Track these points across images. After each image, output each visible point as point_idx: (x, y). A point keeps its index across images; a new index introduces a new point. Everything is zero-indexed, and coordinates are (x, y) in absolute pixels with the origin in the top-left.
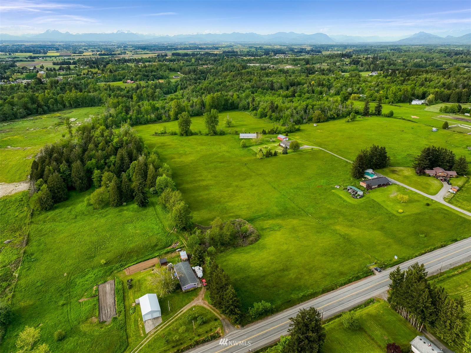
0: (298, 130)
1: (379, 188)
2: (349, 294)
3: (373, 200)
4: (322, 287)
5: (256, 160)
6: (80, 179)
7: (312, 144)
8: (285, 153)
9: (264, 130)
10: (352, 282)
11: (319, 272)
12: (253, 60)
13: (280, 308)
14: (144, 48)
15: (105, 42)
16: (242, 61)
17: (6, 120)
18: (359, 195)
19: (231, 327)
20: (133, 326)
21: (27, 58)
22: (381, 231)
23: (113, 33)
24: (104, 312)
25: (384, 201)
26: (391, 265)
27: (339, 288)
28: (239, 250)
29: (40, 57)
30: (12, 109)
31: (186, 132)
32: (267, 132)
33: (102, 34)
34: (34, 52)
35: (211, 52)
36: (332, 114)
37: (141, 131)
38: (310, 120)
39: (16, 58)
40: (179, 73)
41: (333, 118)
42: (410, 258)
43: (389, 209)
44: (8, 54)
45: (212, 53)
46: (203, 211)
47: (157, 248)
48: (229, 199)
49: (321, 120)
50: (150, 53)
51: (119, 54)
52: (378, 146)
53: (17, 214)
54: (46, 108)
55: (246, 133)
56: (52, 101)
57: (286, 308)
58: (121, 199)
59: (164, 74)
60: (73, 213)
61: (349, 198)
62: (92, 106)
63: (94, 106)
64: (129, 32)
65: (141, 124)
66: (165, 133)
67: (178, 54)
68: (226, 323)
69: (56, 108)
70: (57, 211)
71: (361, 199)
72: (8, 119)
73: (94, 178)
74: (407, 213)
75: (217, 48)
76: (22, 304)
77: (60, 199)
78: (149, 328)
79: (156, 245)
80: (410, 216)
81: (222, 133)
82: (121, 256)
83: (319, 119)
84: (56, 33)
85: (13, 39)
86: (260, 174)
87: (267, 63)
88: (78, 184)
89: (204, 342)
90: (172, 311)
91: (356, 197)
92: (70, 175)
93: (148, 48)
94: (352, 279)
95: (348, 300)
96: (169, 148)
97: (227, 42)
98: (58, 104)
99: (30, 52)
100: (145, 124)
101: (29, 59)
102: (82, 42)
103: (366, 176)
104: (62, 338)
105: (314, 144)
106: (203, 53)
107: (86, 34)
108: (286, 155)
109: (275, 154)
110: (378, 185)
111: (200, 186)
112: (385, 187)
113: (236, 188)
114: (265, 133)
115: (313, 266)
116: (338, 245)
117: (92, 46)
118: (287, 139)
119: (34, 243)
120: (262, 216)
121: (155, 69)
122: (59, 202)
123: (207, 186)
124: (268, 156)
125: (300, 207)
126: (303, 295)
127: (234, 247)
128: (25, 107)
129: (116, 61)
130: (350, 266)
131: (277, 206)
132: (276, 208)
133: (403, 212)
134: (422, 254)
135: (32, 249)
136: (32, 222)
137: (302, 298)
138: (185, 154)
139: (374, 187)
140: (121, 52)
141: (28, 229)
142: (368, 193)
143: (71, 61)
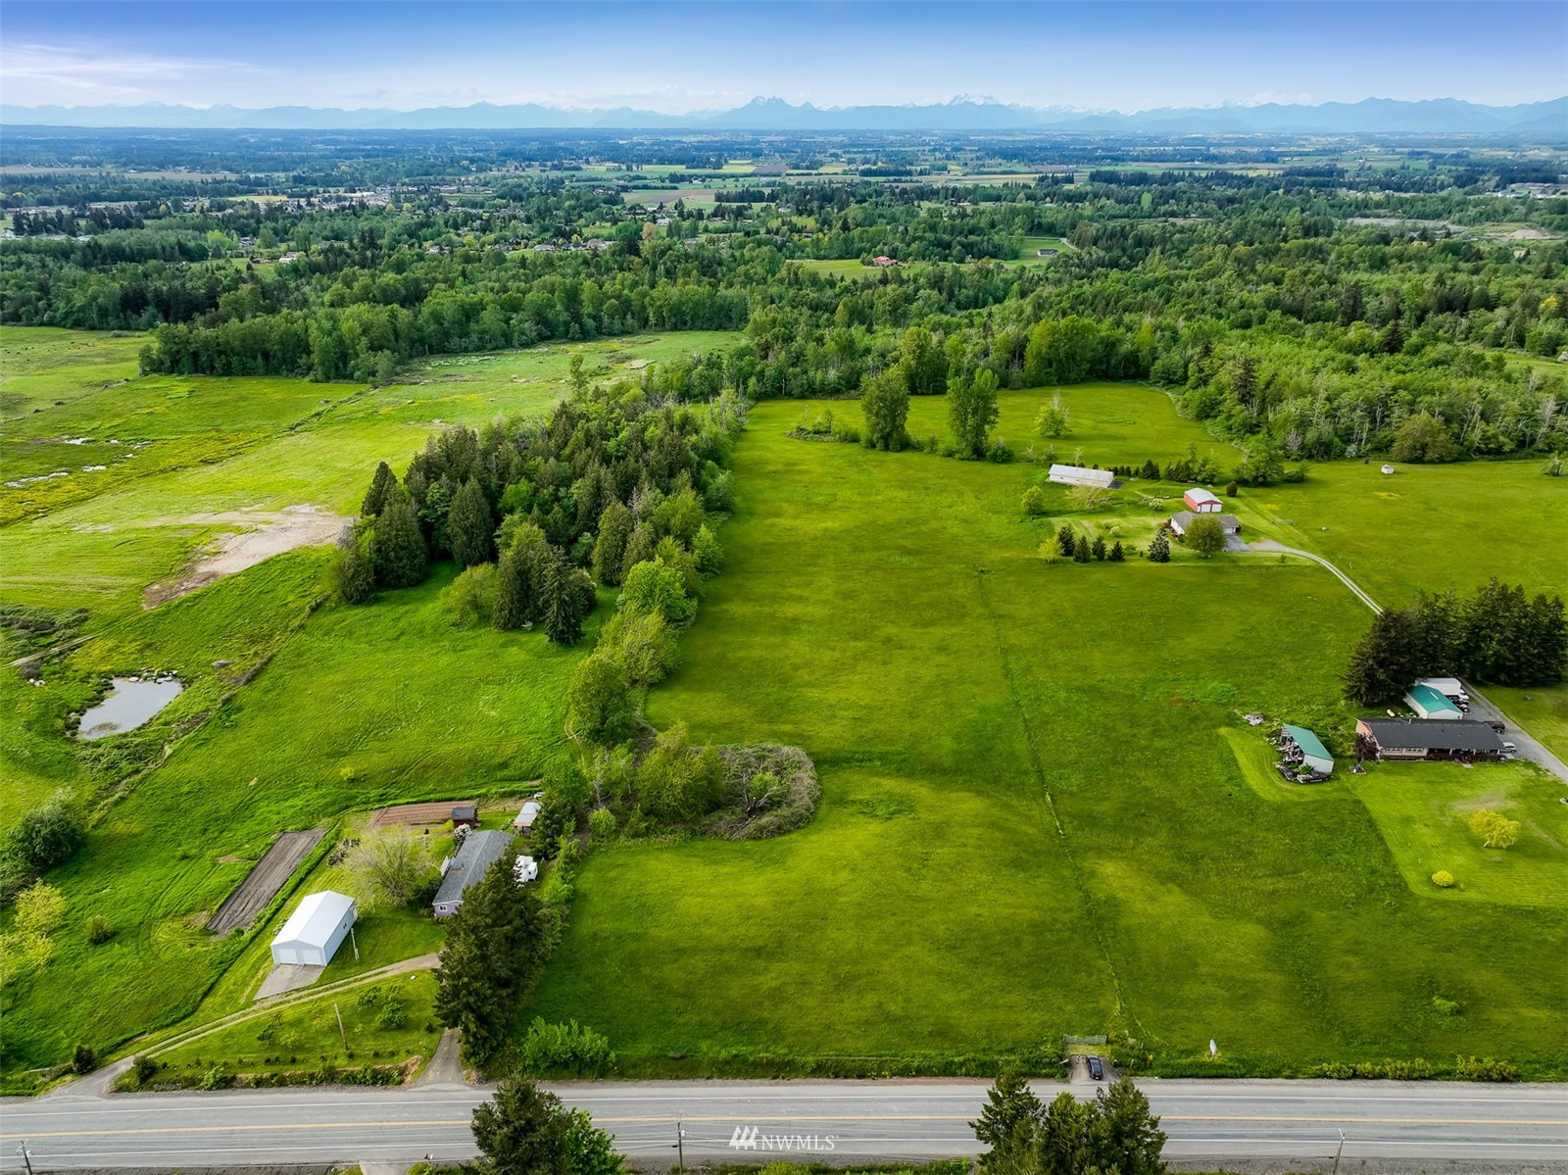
0: (1298, 480)
1: (1431, 764)
2: (901, 1112)
3: (1358, 802)
4: (827, 1053)
5: (1032, 567)
6: (466, 532)
7: (1305, 539)
8: (1161, 556)
9: (1149, 463)
10: (954, 1075)
11: (871, 999)
12: (1379, 205)
13: (634, 1066)
14: (1011, 154)
15: (904, 133)
16: (1332, 206)
17: (484, 348)
18: (1309, 770)
19: (452, 1069)
20: (245, 969)
21: (663, 181)
22: (1274, 931)
23: (939, 106)
24: (234, 907)
25: (1408, 821)
26: (1169, 1071)
27: (888, 1080)
28: (700, 844)
29: (697, 177)
30: (507, 321)
31: (891, 438)
32: (1162, 470)
33: (903, 109)
34: (691, 162)
35: (1235, 173)
36: (1495, 436)
37: (773, 416)
38: (1382, 449)
39: (638, 178)
40: (1064, 240)
41: (1493, 452)
42: (1287, 1072)
43: (1402, 857)
44: (624, 167)
45: (1242, 177)
46: (710, 696)
47: (500, 774)
48: (825, 676)
49: (1430, 455)
50: (1027, 169)
51: (921, 173)
52: (1519, 589)
53: (291, 598)
54: (590, 323)
55: (1082, 466)
56: (612, 306)
57: (656, 1076)
58: (521, 611)
59: (1006, 244)
60: (402, 624)
61: (1263, 773)
62: (720, 328)
63: (726, 329)
64: (989, 102)
65: (790, 395)
66: (827, 432)
67: (1111, 178)
68: (449, 1052)
69: (617, 326)
70: (374, 609)
71: (1308, 789)
72: (489, 346)
73: (499, 536)
74: (1472, 895)
75: (1271, 159)
76: (120, 827)
77: (399, 578)
78: (272, 987)
79: (504, 765)
80: (1468, 908)
81: (1005, 457)
82: (401, 771)
83: (1424, 448)
84: (777, 104)
85: (661, 126)
86: (1001, 616)
87: (1437, 216)
88: (458, 544)
89: (352, 1080)
90: (361, 962)
91: (1295, 775)
92: (445, 514)
93: (1023, 156)
94: (962, 1064)
95: (876, 1131)
96: (793, 481)
97: (1330, 135)
98: (629, 317)
99: (680, 162)
100: (802, 397)
101: (667, 184)
102: (836, 133)
103: (1412, 702)
104: (103, 938)
105: (1318, 542)
106: (1203, 174)
107: (857, 109)
108: (1159, 564)
109: (1118, 556)
110: (1431, 751)
111: (772, 616)
112: (1468, 766)
113: (880, 645)
114: (1151, 473)
115: (868, 973)
116: (1037, 929)
117: (859, 146)
118: (1217, 508)
119: (264, 682)
120: (883, 757)
121: (983, 222)
122: (395, 587)
123: (795, 620)
124: (1083, 558)
125: (1036, 761)
126: (736, 1056)
127: (694, 833)
128: (541, 317)
129: (893, 194)
130: (1001, 1016)
131: (957, 738)
132: (948, 743)
133: (1449, 887)
134: (1355, 1076)
135: (249, 695)
136: (302, 627)
137: (727, 1062)
138: (824, 508)
139: (1405, 752)
140: (933, 167)
141: (281, 644)
142: (1359, 770)
143: (767, 191)
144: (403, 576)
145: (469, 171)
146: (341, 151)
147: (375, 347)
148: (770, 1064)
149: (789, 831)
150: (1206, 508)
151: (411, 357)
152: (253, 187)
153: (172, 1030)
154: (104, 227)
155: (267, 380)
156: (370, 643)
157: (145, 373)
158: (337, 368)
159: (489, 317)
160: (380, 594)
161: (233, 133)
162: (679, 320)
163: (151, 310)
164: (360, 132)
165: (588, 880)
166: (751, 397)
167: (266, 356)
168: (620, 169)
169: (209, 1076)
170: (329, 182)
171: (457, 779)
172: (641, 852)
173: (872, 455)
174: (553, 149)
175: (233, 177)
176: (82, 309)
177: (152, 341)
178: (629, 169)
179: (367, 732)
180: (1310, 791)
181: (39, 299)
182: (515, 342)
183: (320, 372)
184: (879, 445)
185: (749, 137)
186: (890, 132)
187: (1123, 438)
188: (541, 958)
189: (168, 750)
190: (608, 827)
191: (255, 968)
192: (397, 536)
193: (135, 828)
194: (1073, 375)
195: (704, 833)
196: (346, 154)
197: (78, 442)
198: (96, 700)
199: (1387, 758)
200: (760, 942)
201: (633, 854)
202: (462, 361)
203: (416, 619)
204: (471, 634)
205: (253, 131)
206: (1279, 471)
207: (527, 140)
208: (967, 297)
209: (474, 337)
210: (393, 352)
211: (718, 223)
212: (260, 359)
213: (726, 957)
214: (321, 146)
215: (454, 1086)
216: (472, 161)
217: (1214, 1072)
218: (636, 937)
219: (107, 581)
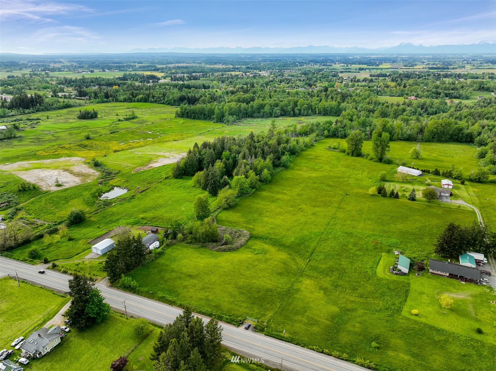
1: (448, 279)
3: (409, 283)
7: (477, 202)
8: (412, 199)
9: (436, 170)
10: (211, 317)
13: (141, 292)
15: (456, 55)
17: (263, 117)
18: (399, 270)
19: (106, 282)
20: (87, 252)
21: (356, 70)
22: (341, 311)
24: (98, 240)
26: (268, 334)
28: (202, 249)
29: (368, 69)
30: (272, 109)
31: (356, 152)
32: (441, 172)
34: (369, 64)
37: (326, 143)
39: (348, 69)
43: (409, 303)
46: (238, 214)
48: (273, 215)
51: (453, 69)
53: (163, 175)
54: (297, 112)
56: (305, 107)
57: (145, 296)
59: (465, 94)
60: (182, 184)
61: (385, 268)
65: (338, 137)
66: (337, 149)
69: (306, 113)
70: (179, 180)
72: (265, 116)
74: (423, 320)
76: (93, 219)
78: (88, 256)
81: (389, 162)
82: (154, 218)
84: (409, 45)
86: (341, 208)
91: (394, 271)
96: (314, 161)
98: (310, 111)
99: (365, 64)
101: (358, 71)
102: (428, 55)
104: (71, 239)
105: (481, 203)
107: (441, 46)
108: (410, 201)
109: (397, 196)
110: (450, 274)
111: (273, 197)
112: (463, 283)
113: (297, 210)
114: (437, 173)
115: (212, 288)
116: (268, 290)
117: (434, 59)
118: (451, 187)
119: (144, 193)
120: (271, 239)
121: (459, 86)
122: (187, 175)
123: (278, 199)
124: (384, 195)
125: (314, 250)
126: (164, 297)
127: (203, 246)
128: (282, 109)
129: (435, 75)
130: (236, 307)
131: (296, 239)
132: (292, 239)
133: (416, 315)
134: (322, 352)
135: (139, 195)
136: (161, 182)
137: (161, 298)
138: (315, 170)
139: (439, 273)
140: (459, 67)
141: (154, 185)
142: (418, 275)
143: (388, 74)
144: (190, 173)
145: (297, 66)
146: (264, 60)
147: (231, 114)
148: (170, 301)
149: (227, 251)
150: (446, 187)
151: (243, 118)
152: (234, 69)
153: (65, 260)
154: (191, 80)
155: (203, 121)
156: (172, 188)
157: (176, 117)
158: (221, 120)
159: (267, 108)
160: (183, 177)
161: (238, 55)
162: (325, 112)
163: (186, 101)
164: (273, 54)
165: (169, 251)
166: (324, 136)
167: (204, 115)
168: (344, 66)
169: (63, 270)
170: (255, 69)
171: (164, 223)
172: (185, 247)
173: (347, 157)
174: (326, 60)
175: (231, 66)
176: (170, 100)
177: (178, 109)
178: (347, 66)
179: (154, 208)
180: (395, 277)
181: (162, 97)
182: (273, 116)
183: (215, 120)
184: (351, 154)
185: (395, 56)
186: (450, 54)
187: (443, 161)
188: (142, 264)
189: (113, 205)
190: (180, 239)
191: (89, 252)
192: (190, 162)
193: (95, 220)
194: (443, 139)
195: (205, 247)
196: (265, 61)
197: (150, 133)
198: (108, 191)
199: (432, 273)
200: (192, 274)
201: (183, 247)
202: (256, 120)
203: (186, 184)
204: (195, 189)
205: (244, 54)
206: (487, 178)
207: (320, 57)
208: (432, 111)
209: (261, 113)
210: (237, 116)
211: (364, 83)
212: (202, 116)
213: (182, 275)
214: (260, 58)
215: (104, 286)
216: (300, 63)
217: (280, 338)
218: (167, 266)
219: (129, 165)
